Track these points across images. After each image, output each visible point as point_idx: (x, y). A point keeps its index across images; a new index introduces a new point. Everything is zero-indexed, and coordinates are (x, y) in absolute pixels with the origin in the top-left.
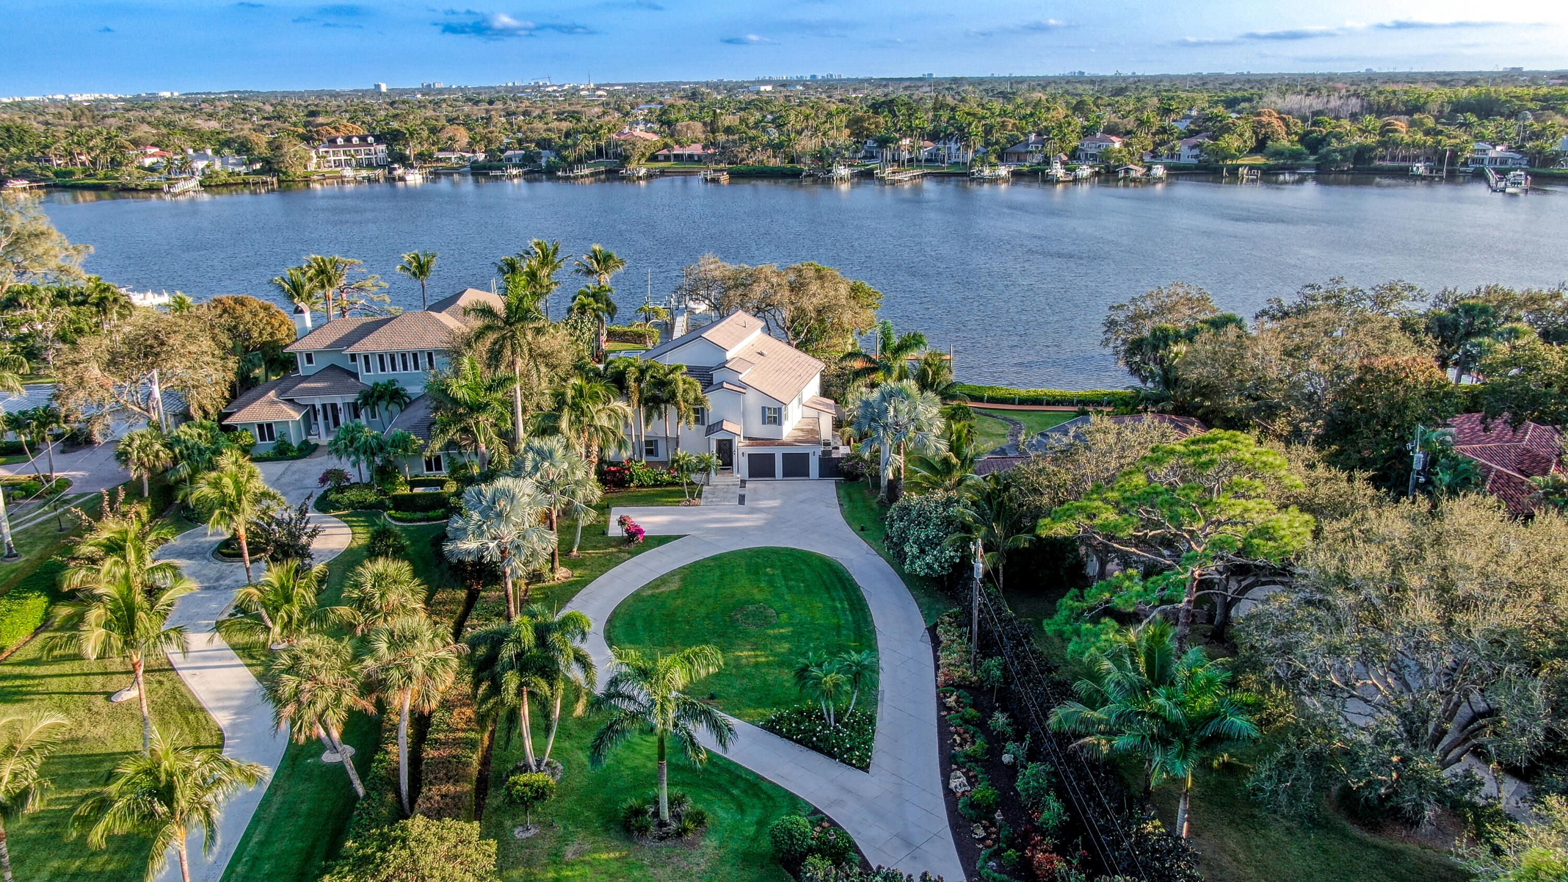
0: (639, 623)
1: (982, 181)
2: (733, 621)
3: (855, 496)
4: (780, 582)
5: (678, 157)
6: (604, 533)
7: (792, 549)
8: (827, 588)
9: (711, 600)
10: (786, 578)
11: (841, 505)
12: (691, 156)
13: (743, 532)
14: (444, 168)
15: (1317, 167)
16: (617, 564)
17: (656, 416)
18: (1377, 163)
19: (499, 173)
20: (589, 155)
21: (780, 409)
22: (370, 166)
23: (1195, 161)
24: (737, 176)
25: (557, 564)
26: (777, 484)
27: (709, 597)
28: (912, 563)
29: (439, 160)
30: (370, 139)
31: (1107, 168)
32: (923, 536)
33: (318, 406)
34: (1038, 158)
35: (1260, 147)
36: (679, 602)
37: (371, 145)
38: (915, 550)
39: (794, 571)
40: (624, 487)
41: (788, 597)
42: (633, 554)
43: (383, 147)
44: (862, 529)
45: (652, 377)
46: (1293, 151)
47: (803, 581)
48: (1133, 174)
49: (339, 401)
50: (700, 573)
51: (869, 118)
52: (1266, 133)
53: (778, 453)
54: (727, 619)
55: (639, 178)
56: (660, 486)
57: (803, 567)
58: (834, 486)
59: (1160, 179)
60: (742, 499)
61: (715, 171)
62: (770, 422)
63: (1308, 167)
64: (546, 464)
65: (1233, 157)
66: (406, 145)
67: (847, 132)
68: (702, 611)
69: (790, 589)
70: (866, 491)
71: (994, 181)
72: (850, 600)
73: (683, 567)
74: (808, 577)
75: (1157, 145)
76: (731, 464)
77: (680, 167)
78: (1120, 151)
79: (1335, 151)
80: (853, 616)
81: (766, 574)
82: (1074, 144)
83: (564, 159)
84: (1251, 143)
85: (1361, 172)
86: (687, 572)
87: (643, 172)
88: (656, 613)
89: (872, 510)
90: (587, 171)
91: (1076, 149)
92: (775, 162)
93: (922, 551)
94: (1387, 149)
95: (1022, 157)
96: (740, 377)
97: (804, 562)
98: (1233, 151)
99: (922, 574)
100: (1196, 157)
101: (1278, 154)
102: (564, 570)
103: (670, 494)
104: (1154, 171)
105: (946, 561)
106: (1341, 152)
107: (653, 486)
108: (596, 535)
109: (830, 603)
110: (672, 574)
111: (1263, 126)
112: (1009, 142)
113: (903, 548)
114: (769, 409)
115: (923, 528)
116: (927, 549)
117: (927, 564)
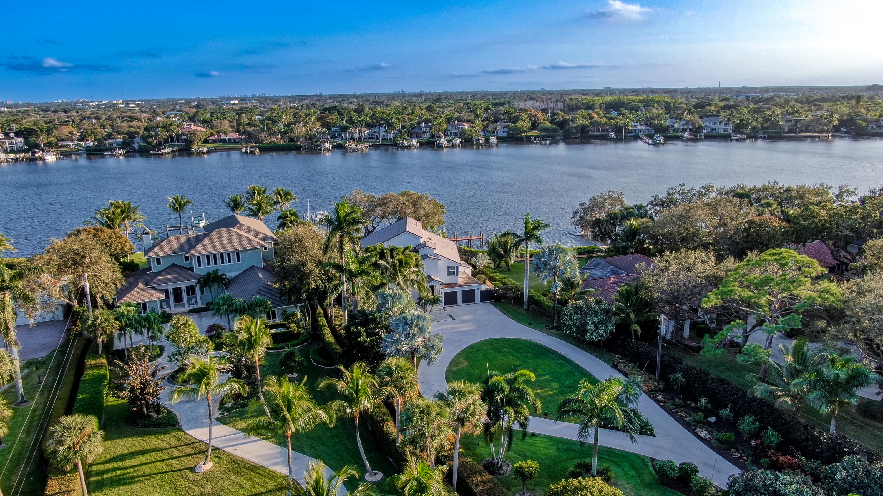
1: (403, 148)
5: (224, 141)
11: (505, 314)
12: (230, 140)
13: (470, 333)
14: (66, 151)
15: (564, 136)
18: (591, 133)
19: (110, 153)
20: (166, 141)
22: (12, 151)
23: (506, 134)
24: (265, 150)
29: (63, 146)
30: (12, 135)
31: (465, 139)
34: (428, 135)
35: (534, 126)
37: (13, 138)
43: (21, 140)
46: (551, 128)
47: (528, 353)
48: (480, 142)
49: (183, 286)
51: (328, 116)
52: (535, 120)
53: (459, 291)
55: (204, 153)
57: (520, 346)
58: (493, 305)
59: (495, 144)
60: (451, 317)
61: (252, 147)
62: (451, 274)
63: (560, 136)
65: (525, 132)
66: (38, 136)
69: (526, 357)
70: (513, 306)
71: (410, 147)
72: (560, 359)
74: (528, 350)
75: (485, 127)
77: (226, 146)
78: (470, 130)
79: (572, 127)
81: (506, 352)
82: (446, 127)
83: (150, 143)
84: (529, 125)
85: (584, 137)
89: (524, 314)
90: (169, 150)
91: (446, 130)
92: (282, 142)
94: (594, 126)
95: (418, 135)
96: (435, 251)
97: (518, 343)
98: (524, 129)
99: (597, 340)
100: (507, 132)
101: (545, 130)
104: (491, 140)
106: (575, 128)
109: (553, 361)
111: (533, 116)
112: (410, 127)
113: (585, 328)
114: (451, 267)
115: (595, 316)
116: (599, 326)
117: (600, 334)
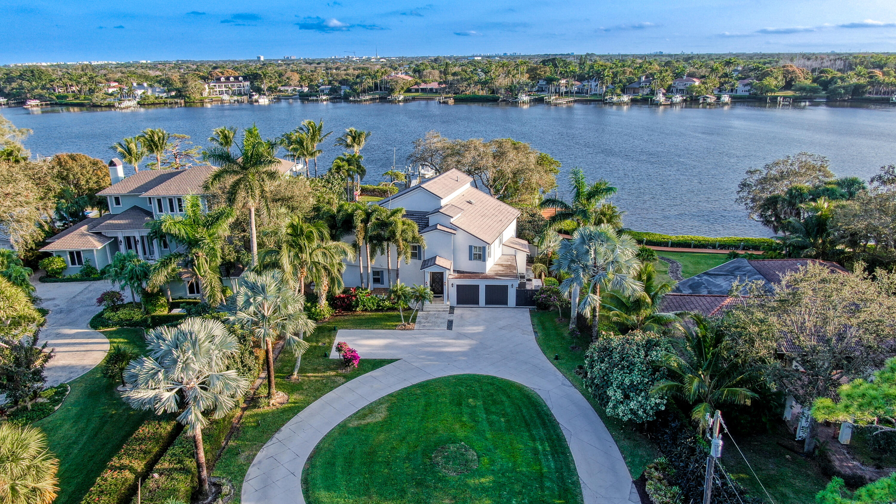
0: (340, 462)
1: (612, 104)
2: (434, 465)
3: (547, 325)
4: (482, 415)
5: (423, 90)
6: (326, 356)
7: (493, 378)
8: (527, 425)
9: (413, 436)
10: (487, 411)
11: (535, 332)
12: (431, 90)
13: (450, 357)
14: (283, 96)
15: (828, 98)
16: (331, 389)
17: (379, 252)
18: (867, 95)
19: (315, 98)
20: (370, 89)
21: (484, 248)
22: (240, 94)
23: (747, 94)
24: (458, 101)
25: (273, 390)
26: (480, 310)
27: (410, 431)
28: (615, 407)
29: (280, 91)
30: (240, 79)
31: (691, 97)
32: (627, 381)
33: (121, 238)
34: (647, 91)
35: (788, 86)
36: (382, 436)
37: (241, 82)
38: (619, 395)
39: (495, 402)
40: (351, 311)
41: (489, 435)
42: (348, 378)
43: (248, 83)
44: (557, 358)
45: (377, 219)
46: (812, 88)
47: (504, 415)
48: (709, 100)
49: (137, 234)
50: (406, 402)
51: (541, 68)
52: (792, 77)
53: (482, 285)
54: (427, 461)
55: (399, 101)
56: (382, 310)
57: (504, 399)
58: (528, 314)
59: (726, 104)
60: (450, 325)
61: (445, 98)
62: (476, 259)
63: (821, 97)
64: (260, 299)
65: (772, 91)
66: (262, 82)
67: (527, 75)
68: (403, 450)
69: (491, 424)
70: (556, 320)
71: (620, 104)
72: (550, 439)
73: (391, 395)
74: (509, 410)
75: (722, 84)
76: (442, 292)
77: (425, 95)
78: (700, 87)
79: (840, 87)
80: (555, 461)
81: (468, 406)
82: (670, 83)
83: (355, 90)
84: (782, 83)
85: (857, 100)
86: (394, 400)
87: (401, 97)
88: (358, 449)
89: (563, 338)
90: (367, 97)
91: (670, 86)
92: (481, 93)
93: (627, 397)
94: (873, 86)
95: (636, 91)
96: (452, 220)
97: (504, 392)
98: (773, 87)
99: (625, 419)
100: (749, 91)
101: (802, 89)
102: (281, 394)
103: (390, 318)
104: (722, 99)
105: (652, 408)
106: (844, 88)
107: (376, 310)
108: (318, 357)
109: (531, 444)
110: (380, 402)
111: (789, 73)
112: (628, 82)
113: (605, 392)
114: (475, 247)
115: (627, 373)
116: (631, 394)
117: (631, 410)
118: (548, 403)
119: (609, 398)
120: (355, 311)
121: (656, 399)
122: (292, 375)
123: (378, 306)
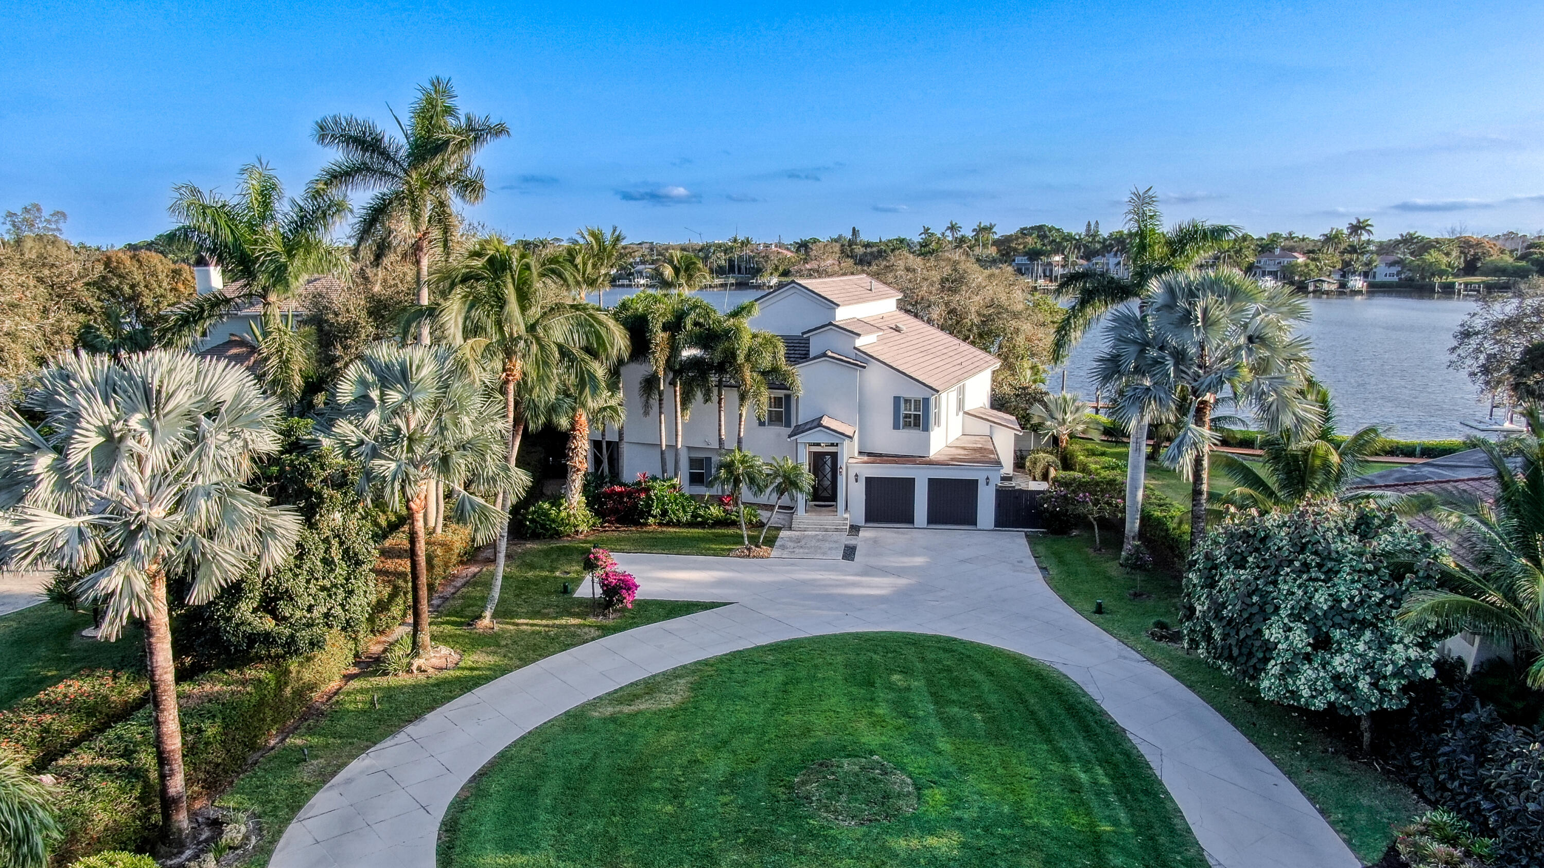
0: (551, 788)
2: (798, 800)
3: (1069, 557)
4: (925, 707)
6: (565, 590)
7: (950, 640)
8: (1042, 728)
9: (749, 740)
10: (938, 698)
11: (1043, 569)
16: (566, 647)
17: (699, 396)
19: (626, 282)
20: (722, 269)
21: (926, 401)
23: (1396, 279)
25: (425, 637)
27: (741, 730)
28: (1289, 671)
32: (1321, 600)
35: (1471, 268)
36: (669, 738)
38: (1300, 638)
39: (955, 683)
41: (944, 744)
42: (606, 631)
44: (1099, 610)
45: (696, 324)
47: (980, 708)
48: (1325, 287)
50: (740, 676)
51: (1017, 238)
52: (1476, 254)
54: (780, 792)
56: (702, 525)
57: (979, 676)
59: (1359, 292)
60: (849, 553)
62: (907, 425)
64: (394, 397)
67: (993, 248)
68: (721, 766)
69: (949, 723)
70: (1090, 551)
72: (1106, 762)
73: (706, 663)
74: (993, 699)
75: (1347, 264)
76: (834, 498)
78: (1307, 265)
80: (1130, 809)
81: (891, 687)
82: (1251, 259)
84: (1459, 264)
86: (710, 671)
87: (773, 282)
88: (604, 762)
89: (1110, 579)
91: (1252, 266)
93: (1322, 643)
97: (979, 665)
98: (1443, 267)
99: (1319, 704)
100: (1399, 273)
101: (1499, 271)
102: (444, 650)
103: (718, 539)
104: (1351, 284)
105: (1398, 673)
107: (689, 525)
108: (549, 593)
109: (1056, 767)
110: (675, 674)
111: (1471, 246)
113: (1259, 632)
114: (907, 401)
115: (1317, 580)
116: (1337, 634)
117: (1337, 677)
118: (1091, 690)
119: (1269, 648)
120: (646, 524)
121: (1407, 647)
122: (480, 617)
123: (695, 515)
